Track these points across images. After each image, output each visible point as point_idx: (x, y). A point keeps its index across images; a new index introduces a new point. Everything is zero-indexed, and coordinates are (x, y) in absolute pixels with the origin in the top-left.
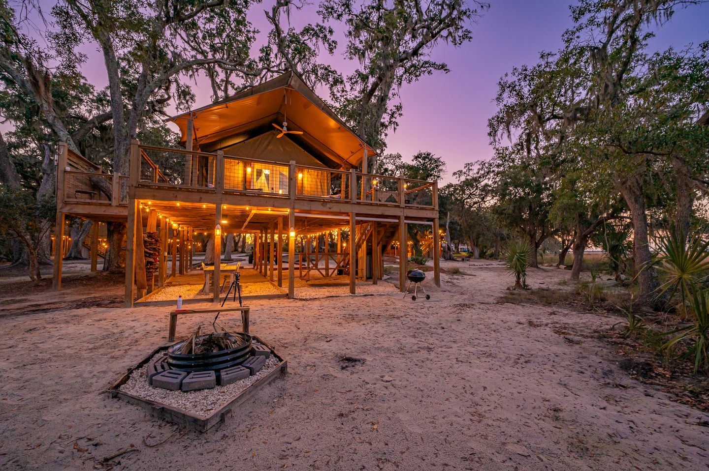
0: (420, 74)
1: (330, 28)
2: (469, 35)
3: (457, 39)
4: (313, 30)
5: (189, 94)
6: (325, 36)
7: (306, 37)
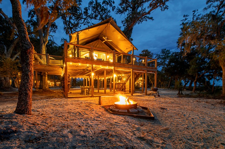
0: (142, 21)
1: (113, 1)
2: (168, 7)
3: (163, 9)
4: (107, 2)
5: (55, 25)
6: (111, 4)
7: (104, 5)
